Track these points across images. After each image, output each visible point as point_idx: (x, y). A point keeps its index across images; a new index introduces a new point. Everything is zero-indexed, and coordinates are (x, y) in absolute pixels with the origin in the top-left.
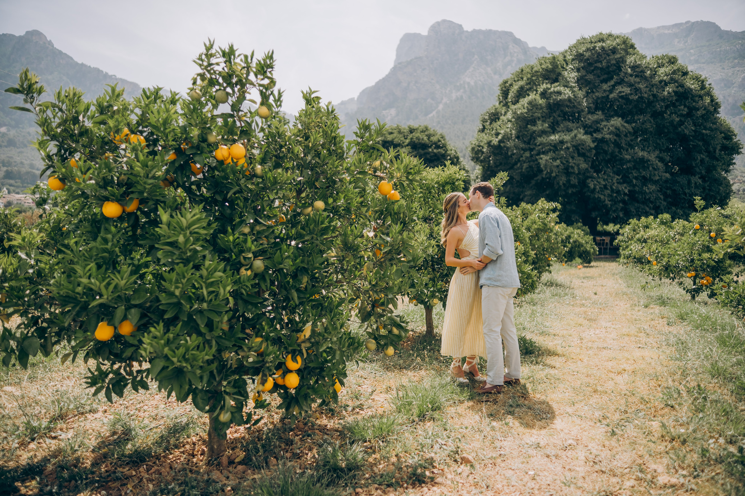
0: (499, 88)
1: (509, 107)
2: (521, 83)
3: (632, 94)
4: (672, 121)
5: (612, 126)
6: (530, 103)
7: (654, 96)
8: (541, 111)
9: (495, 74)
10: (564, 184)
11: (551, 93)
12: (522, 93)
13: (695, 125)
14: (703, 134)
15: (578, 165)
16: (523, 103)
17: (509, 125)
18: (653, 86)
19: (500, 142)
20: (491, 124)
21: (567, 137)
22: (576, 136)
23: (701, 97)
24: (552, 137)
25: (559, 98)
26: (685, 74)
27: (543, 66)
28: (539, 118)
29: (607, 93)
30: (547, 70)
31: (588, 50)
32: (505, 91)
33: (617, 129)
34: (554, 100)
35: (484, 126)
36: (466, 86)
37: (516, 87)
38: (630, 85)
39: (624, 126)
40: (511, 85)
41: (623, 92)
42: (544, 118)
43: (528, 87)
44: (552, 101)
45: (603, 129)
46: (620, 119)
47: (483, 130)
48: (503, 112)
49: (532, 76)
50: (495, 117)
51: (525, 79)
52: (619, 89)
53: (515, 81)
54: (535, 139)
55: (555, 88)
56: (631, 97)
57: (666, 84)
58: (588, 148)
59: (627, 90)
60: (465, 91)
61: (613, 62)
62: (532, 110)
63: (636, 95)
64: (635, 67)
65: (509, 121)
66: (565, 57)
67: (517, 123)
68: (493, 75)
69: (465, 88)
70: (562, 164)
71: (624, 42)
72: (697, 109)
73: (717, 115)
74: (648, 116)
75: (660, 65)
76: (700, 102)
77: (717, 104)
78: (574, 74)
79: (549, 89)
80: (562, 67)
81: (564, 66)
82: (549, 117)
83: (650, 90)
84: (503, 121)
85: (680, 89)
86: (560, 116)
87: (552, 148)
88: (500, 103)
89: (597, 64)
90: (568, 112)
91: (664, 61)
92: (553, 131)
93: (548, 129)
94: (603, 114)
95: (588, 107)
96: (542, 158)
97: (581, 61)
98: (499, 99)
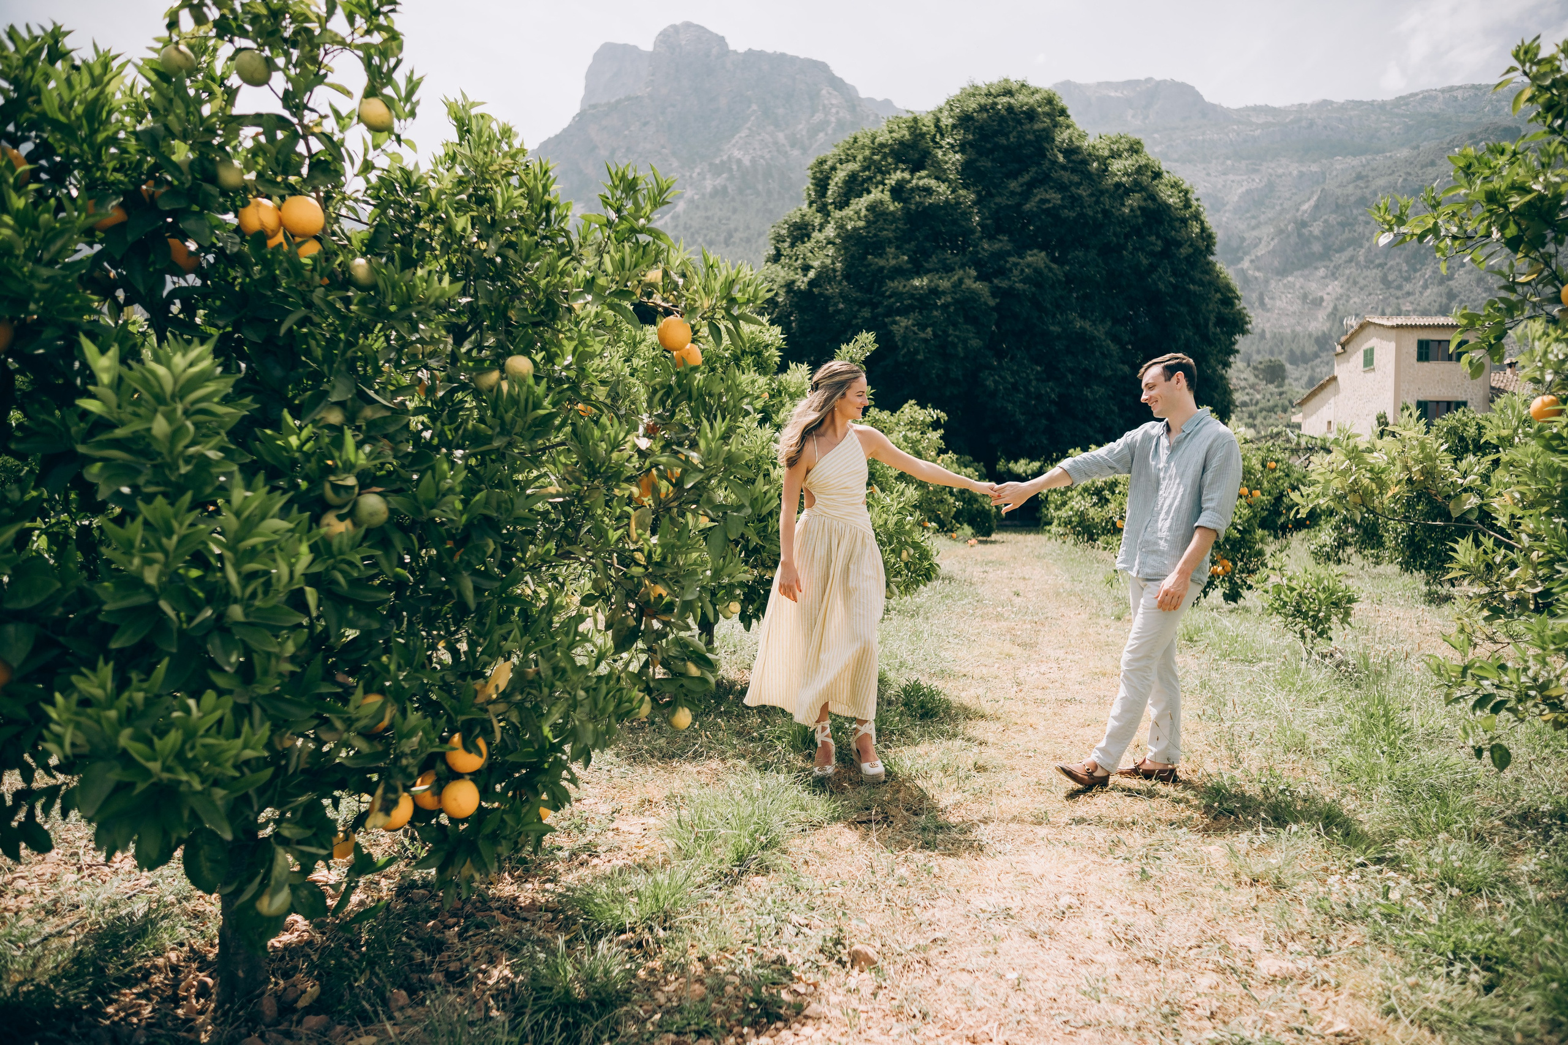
0: (810, 173)
1: (828, 215)
2: (854, 166)
3: (1064, 207)
4: (1138, 264)
5: (1029, 265)
6: (871, 208)
7: (1105, 212)
8: (893, 227)
9: (793, 146)
10: (938, 376)
11: (912, 190)
12: (854, 187)
13: (1174, 273)
14: (1188, 292)
15: (965, 341)
16: (857, 208)
17: (831, 250)
18: (1102, 192)
19: (811, 283)
20: (793, 245)
21: (945, 284)
22: (961, 281)
23: (1184, 221)
24: (917, 283)
25: (929, 201)
26: (1157, 175)
27: (895, 135)
28: (890, 242)
29: (1017, 199)
30: (902, 143)
31: (983, 108)
32: (821, 180)
33: (1037, 271)
34: (918, 204)
35: (778, 250)
36: (735, 167)
37: (840, 176)
38: (1062, 188)
39: (1050, 269)
40: (833, 168)
41: (1048, 201)
42: (900, 241)
43: (866, 174)
44: (913, 207)
45: (1011, 270)
46: (1043, 254)
47: (776, 258)
48: (817, 222)
49: (874, 154)
50: (800, 232)
51: (860, 158)
52: (1040, 194)
53: (840, 161)
54: (881, 283)
55: (923, 179)
56: (1065, 213)
57: (1127, 192)
58: (984, 307)
59: (1055, 197)
60: (731, 178)
61: (1030, 137)
62: (875, 223)
63: (1072, 208)
64: (1071, 151)
65: (829, 243)
66: (938, 120)
67: (846, 248)
68: (788, 148)
69: (731, 169)
70: (935, 335)
71: (1050, 101)
72: (1179, 244)
73: (1211, 258)
74: (1093, 253)
75: (1115, 155)
76: (1183, 232)
77: (1210, 237)
78: (956, 156)
79: (907, 181)
80: (933, 141)
81: (937, 138)
82: (909, 241)
83: (1097, 201)
84: (817, 242)
85: (1150, 203)
86: (928, 239)
87: (916, 303)
88: (810, 204)
89: (1001, 140)
90: (947, 232)
91: (1121, 147)
92: (917, 269)
93: (908, 266)
94: (1012, 240)
95: (981, 224)
96: (898, 323)
97: (969, 130)
98: (809, 196)
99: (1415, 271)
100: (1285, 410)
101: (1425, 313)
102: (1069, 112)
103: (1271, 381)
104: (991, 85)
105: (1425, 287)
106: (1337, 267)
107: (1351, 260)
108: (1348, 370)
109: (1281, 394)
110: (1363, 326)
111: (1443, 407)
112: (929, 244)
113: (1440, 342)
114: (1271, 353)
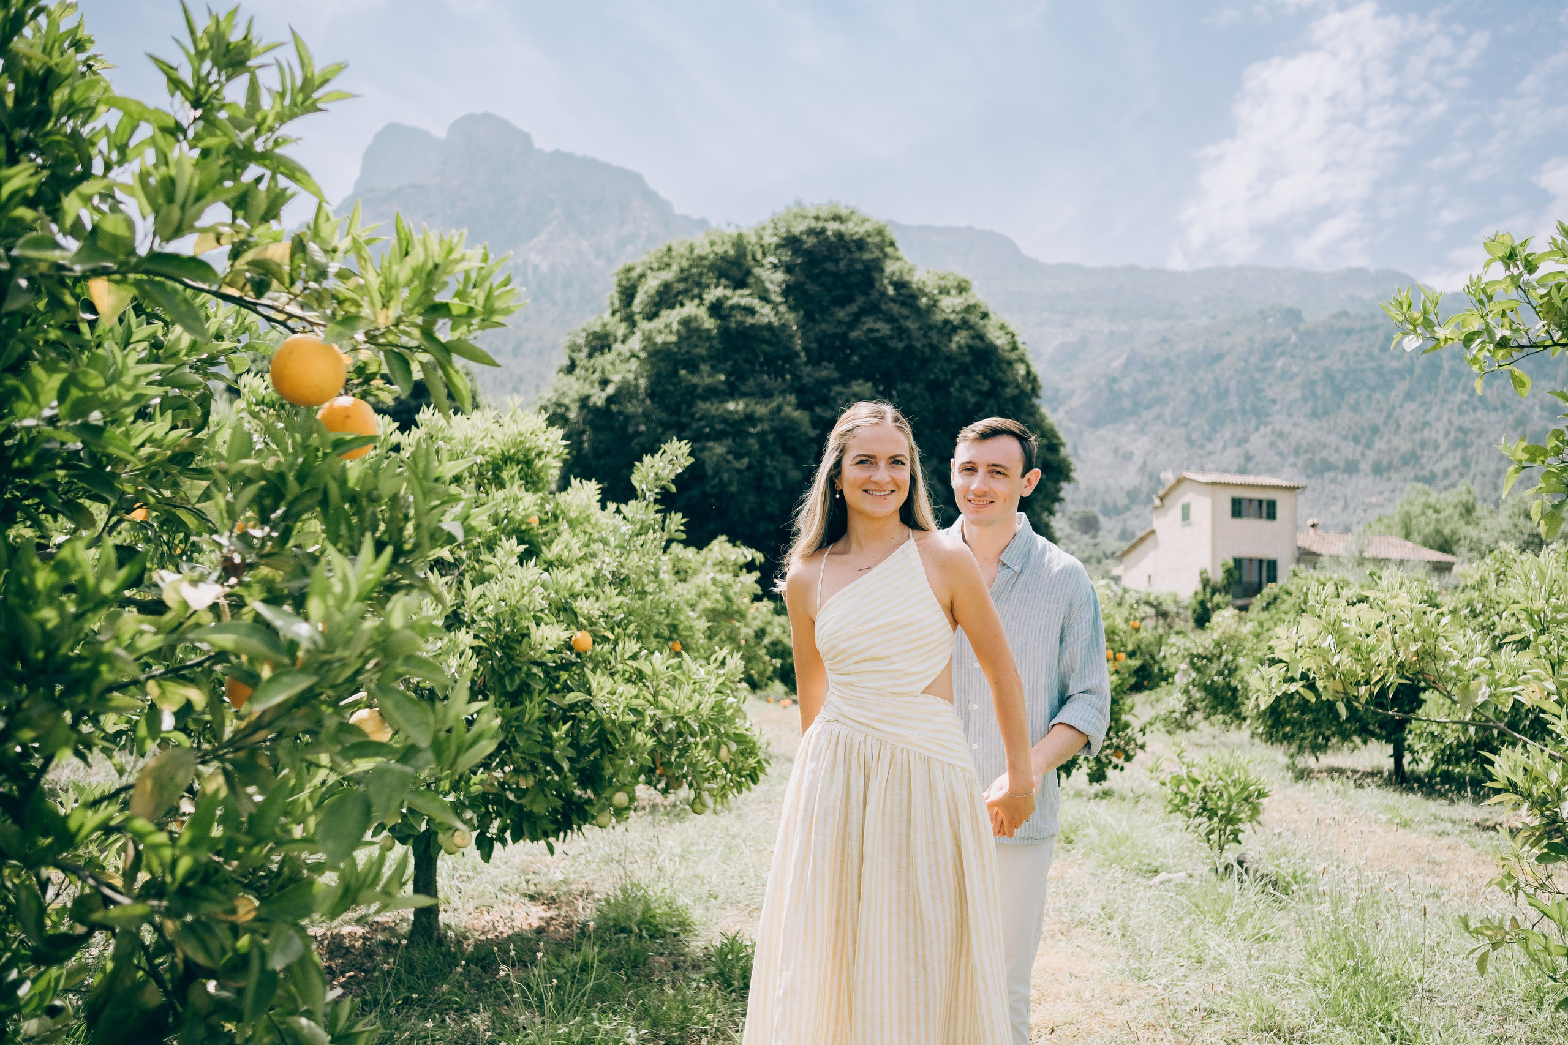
0: (615, 280)
1: (634, 324)
2: (666, 276)
3: (892, 338)
4: (965, 401)
6: (686, 322)
7: (934, 348)
8: (707, 345)
10: (751, 511)
11: (733, 307)
12: (666, 298)
15: (784, 474)
16: (668, 321)
17: (634, 364)
18: (931, 328)
19: (610, 400)
20: (590, 356)
21: (761, 410)
22: (779, 408)
23: (1010, 363)
24: (731, 406)
25: (750, 320)
26: (985, 316)
27: (716, 249)
28: (703, 359)
29: (844, 328)
30: (724, 258)
31: (810, 232)
32: (626, 288)
34: (740, 323)
35: (572, 360)
36: (530, 272)
37: (651, 284)
38: (891, 319)
40: (642, 276)
41: (878, 331)
42: (717, 360)
43: (681, 286)
44: (733, 325)
45: (834, 399)
46: (870, 384)
47: (571, 368)
48: (620, 333)
49: (691, 266)
50: (600, 343)
51: (675, 268)
52: (869, 323)
53: (651, 269)
54: (691, 405)
55: (741, 298)
56: (893, 344)
57: (955, 329)
58: (804, 438)
59: (884, 328)
61: (859, 266)
62: (688, 338)
63: (901, 340)
64: (901, 285)
65: (633, 355)
66: (761, 238)
67: (652, 364)
70: (750, 467)
71: (880, 232)
72: (1005, 385)
73: (1036, 401)
74: (919, 389)
75: (944, 291)
76: (1009, 374)
77: (1035, 379)
78: (780, 276)
79: (727, 298)
80: (754, 259)
81: (759, 256)
82: (726, 360)
83: (925, 336)
84: (619, 354)
85: (978, 343)
86: (747, 361)
87: (729, 429)
88: (614, 313)
89: (830, 266)
90: (765, 354)
91: (949, 285)
92: (732, 392)
93: (723, 387)
94: (838, 369)
95: (805, 349)
96: (711, 449)
97: (795, 252)
98: (612, 304)
99: (1216, 431)
100: (1099, 562)
101: (1226, 471)
102: (897, 244)
103: (1085, 532)
104: (821, 208)
105: (1225, 447)
106: (1146, 424)
107: (1158, 417)
108: (1166, 524)
109: (1095, 545)
110: (1180, 481)
111: (1256, 565)
112: (747, 367)
113: (1251, 500)
114: (1086, 503)
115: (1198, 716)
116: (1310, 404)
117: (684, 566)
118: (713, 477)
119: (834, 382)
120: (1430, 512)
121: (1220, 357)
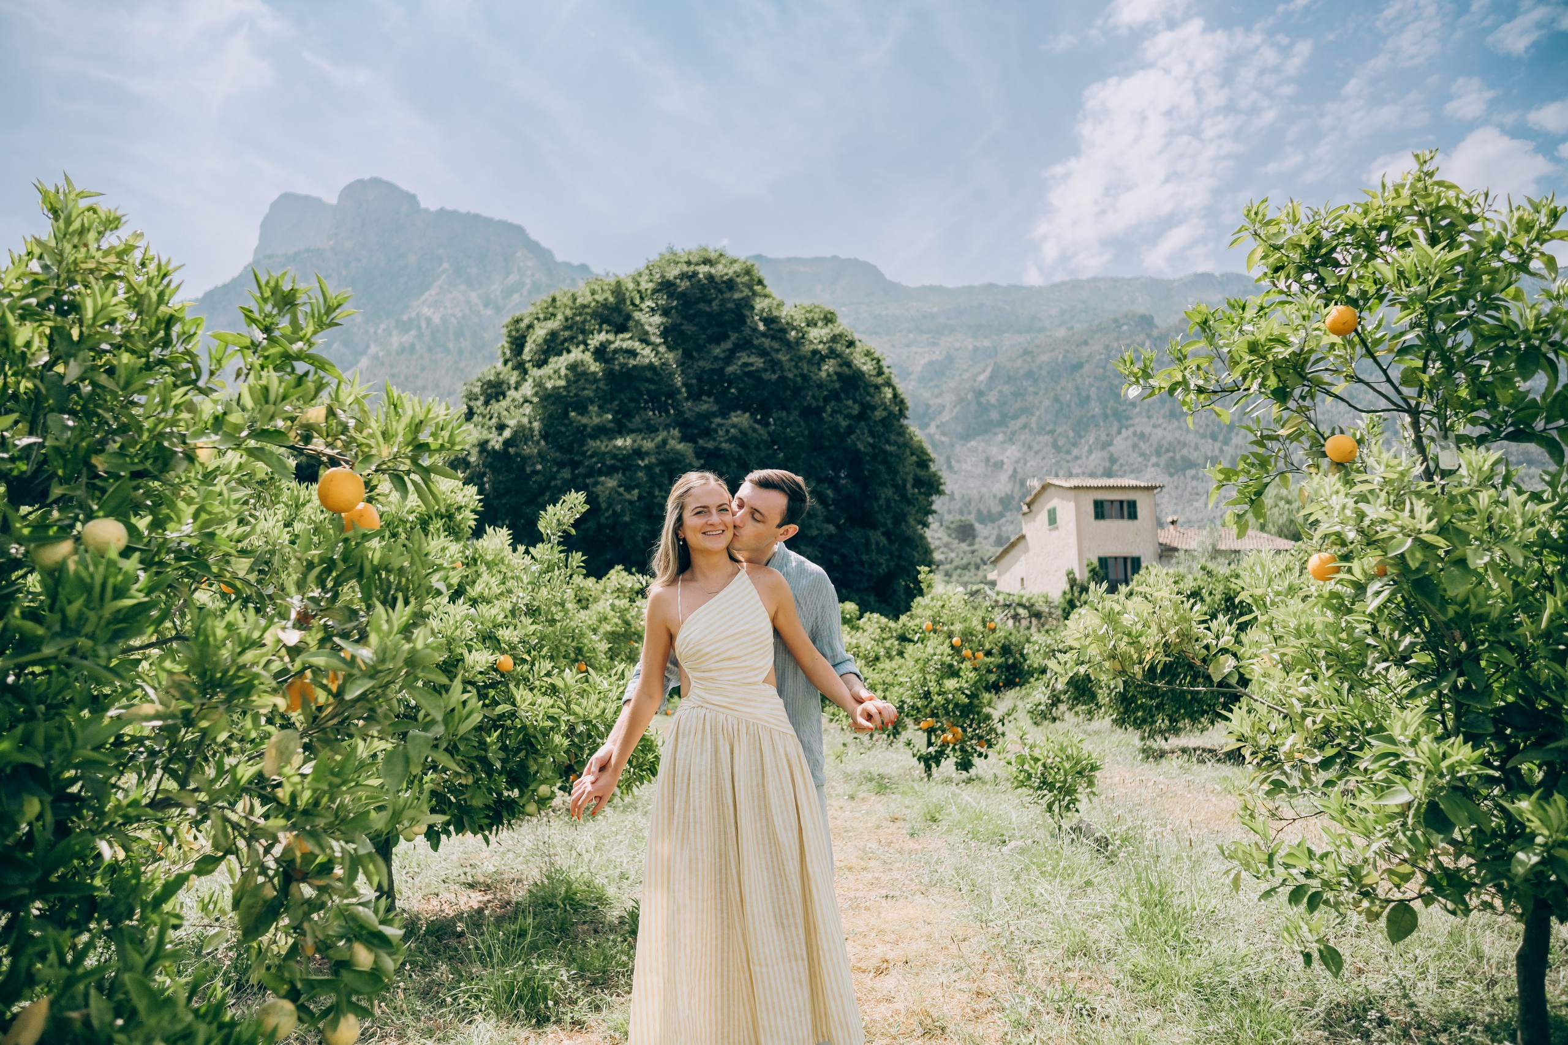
0: (505, 331)
1: (525, 372)
2: (554, 325)
3: (765, 370)
4: (837, 426)
5: (734, 426)
6: (572, 367)
7: (804, 377)
8: (594, 387)
9: (486, 305)
11: (615, 351)
12: (553, 346)
13: (872, 434)
14: (885, 452)
16: (557, 367)
17: (528, 409)
18: (801, 358)
19: (507, 443)
20: (486, 403)
21: (648, 445)
22: (665, 442)
23: (877, 387)
24: (619, 442)
25: (632, 362)
26: (851, 344)
27: (596, 297)
28: (592, 402)
29: (721, 364)
30: (605, 305)
31: (683, 276)
32: (516, 339)
33: (743, 433)
34: (621, 365)
35: (470, 409)
36: (424, 325)
37: (540, 333)
39: (754, 430)
40: (530, 326)
41: (752, 365)
42: (604, 401)
43: (567, 334)
44: (617, 368)
45: (716, 431)
46: (747, 415)
47: (470, 415)
48: (513, 381)
49: (575, 315)
50: (495, 390)
51: (560, 317)
52: (744, 358)
53: (538, 319)
54: (582, 443)
55: (623, 341)
56: (766, 376)
57: (823, 359)
59: (758, 362)
60: (420, 336)
61: (731, 305)
62: (576, 382)
63: (774, 372)
64: (770, 321)
65: (526, 401)
66: (638, 284)
67: (544, 407)
68: (481, 308)
69: (419, 327)
70: (640, 498)
71: (749, 271)
72: (874, 408)
73: (905, 422)
74: (794, 416)
75: (811, 323)
76: (877, 398)
77: (902, 402)
78: (657, 319)
79: (610, 343)
80: (633, 304)
81: (637, 301)
82: (612, 400)
83: (796, 367)
84: (513, 400)
85: (846, 370)
86: (632, 400)
87: (618, 464)
88: (506, 363)
89: (702, 306)
90: (649, 392)
91: (816, 317)
92: (620, 429)
93: (611, 425)
94: (717, 402)
95: (685, 384)
96: (603, 484)
97: (671, 296)
98: (504, 354)
99: (1081, 437)
100: (978, 568)
101: (1092, 475)
102: (766, 282)
103: (963, 540)
104: (690, 254)
105: (1090, 452)
106: (1013, 433)
107: (1025, 427)
108: (1034, 528)
109: (973, 552)
110: (1044, 488)
111: (1121, 563)
112: (633, 405)
113: (1112, 502)
114: (961, 513)
115: (1063, 707)
116: (1168, 405)
117: (585, 594)
118: (607, 509)
119: (714, 415)
120: (1282, 503)
121: (1079, 366)
